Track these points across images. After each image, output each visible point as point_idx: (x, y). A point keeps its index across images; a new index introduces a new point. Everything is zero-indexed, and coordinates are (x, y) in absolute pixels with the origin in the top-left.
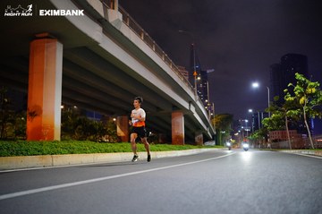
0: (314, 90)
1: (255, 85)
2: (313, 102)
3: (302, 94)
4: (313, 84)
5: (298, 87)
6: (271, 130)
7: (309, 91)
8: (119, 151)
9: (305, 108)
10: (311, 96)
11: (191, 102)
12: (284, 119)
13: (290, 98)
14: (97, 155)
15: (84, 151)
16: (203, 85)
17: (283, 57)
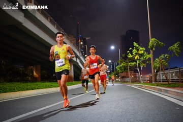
0: (142, 52)
1: (113, 48)
2: (142, 58)
3: (136, 54)
4: (142, 49)
5: (134, 50)
6: (121, 72)
7: (140, 52)
8: (35, 89)
9: (138, 61)
10: (141, 55)
11: (77, 57)
12: (127, 66)
13: (130, 56)
14: (21, 92)
15: (13, 90)
16: (84, 46)
17: (127, 32)
